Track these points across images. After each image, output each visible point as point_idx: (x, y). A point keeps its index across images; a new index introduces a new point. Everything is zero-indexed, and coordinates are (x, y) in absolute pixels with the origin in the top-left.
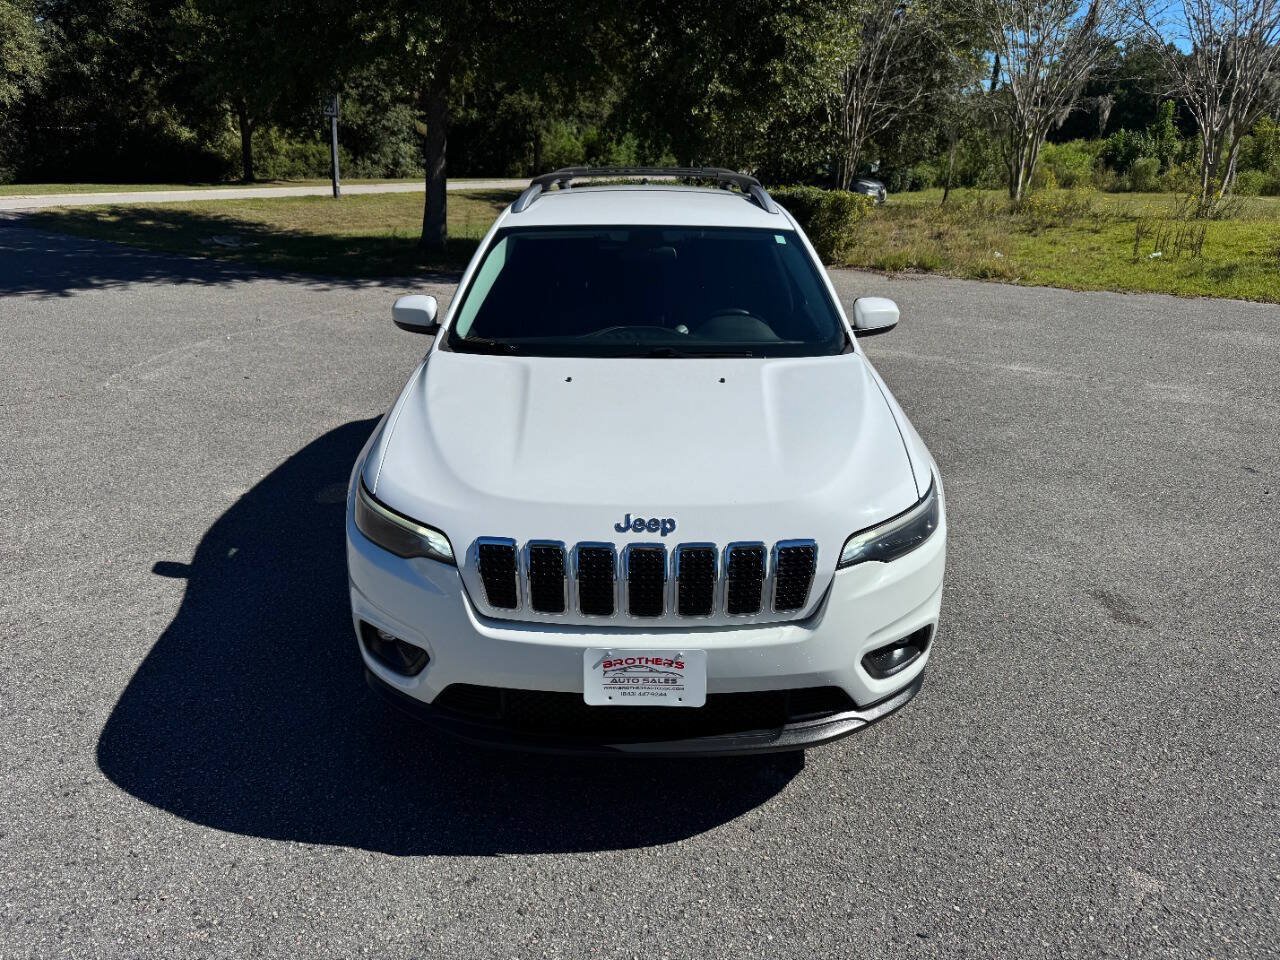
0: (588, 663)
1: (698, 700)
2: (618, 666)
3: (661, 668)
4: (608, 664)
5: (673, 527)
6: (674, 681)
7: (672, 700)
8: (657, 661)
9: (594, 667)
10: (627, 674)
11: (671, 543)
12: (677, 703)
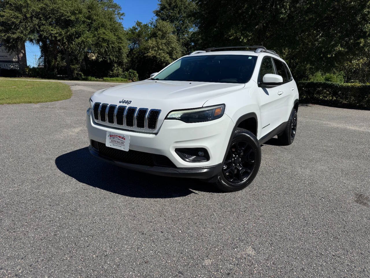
0: (108, 135)
1: (127, 150)
2: (112, 137)
3: (121, 139)
4: (111, 136)
5: (130, 103)
6: (123, 143)
7: (122, 148)
8: (120, 137)
9: (108, 136)
10: (114, 140)
11: (128, 106)
12: (123, 150)
